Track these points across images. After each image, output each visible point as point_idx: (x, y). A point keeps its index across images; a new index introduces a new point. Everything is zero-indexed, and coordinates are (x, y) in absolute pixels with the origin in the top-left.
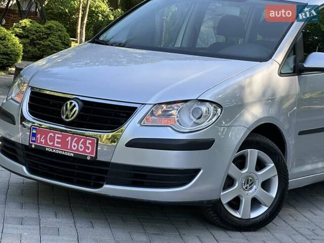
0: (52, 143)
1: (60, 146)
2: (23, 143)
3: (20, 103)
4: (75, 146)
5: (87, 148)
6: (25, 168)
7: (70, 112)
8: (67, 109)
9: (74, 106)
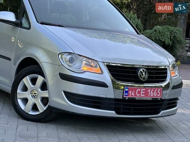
0: (139, 95)
1: (144, 95)
2: (118, 97)
3: (102, 74)
4: (152, 94)
5: (158, 94)
6: (114, 112)
7: (145, 76)
8: (143, 74)
9: (146, 72)
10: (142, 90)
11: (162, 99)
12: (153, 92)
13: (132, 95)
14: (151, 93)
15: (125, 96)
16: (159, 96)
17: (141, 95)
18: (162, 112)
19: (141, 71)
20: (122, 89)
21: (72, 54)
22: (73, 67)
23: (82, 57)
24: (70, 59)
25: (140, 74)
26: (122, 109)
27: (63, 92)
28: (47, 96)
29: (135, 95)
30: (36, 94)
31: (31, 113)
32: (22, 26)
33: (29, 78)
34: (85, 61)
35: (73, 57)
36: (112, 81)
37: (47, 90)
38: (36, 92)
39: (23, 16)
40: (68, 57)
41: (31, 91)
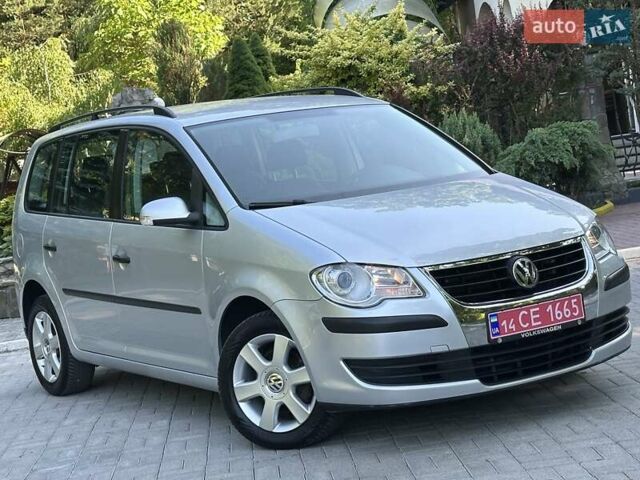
0: (528, 324)
1: (540, 323)
2: (476, 344)
3: (424, 296)
4: (559, 315)
5: (574, 310)
6: (477, 381)
7: (530, 273)
8: (524, 273)
9: (529, 264)
10: (532, 311)
11: (588, 319)
12: (561, 308)
13: (509, 328)
14: (557, 312)
15: (494, 335)
16: (578, 316)
17: (534, 324)
18: (594, 352)
19: (518, 266)
20: (482, 321)
21: (342, 266)
22: (352, 296)
23: (366, 267)
24: (341, 279)
25: (517, 274)
26: (494, 370)
27: (342, 363)
28: (306, 379)
29: (519, 327)
30: (279, 380)
31: (280, 429)
32: (208, 224)
33: (255, 348)
34: (376, 274)
35: (346, 272)
36: (454, 307)
37: (302, 365)
38: (279, 377)
39: (204, 200)
40: (335, 275)
41: (267, 377)
